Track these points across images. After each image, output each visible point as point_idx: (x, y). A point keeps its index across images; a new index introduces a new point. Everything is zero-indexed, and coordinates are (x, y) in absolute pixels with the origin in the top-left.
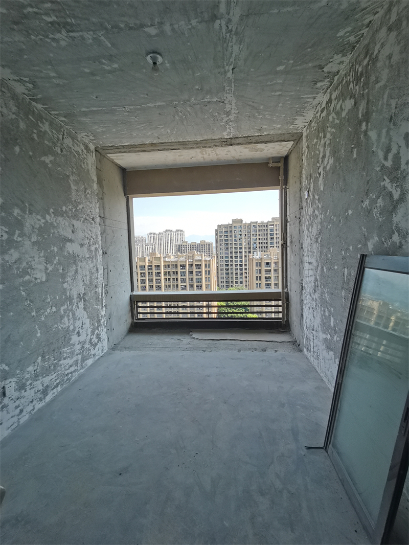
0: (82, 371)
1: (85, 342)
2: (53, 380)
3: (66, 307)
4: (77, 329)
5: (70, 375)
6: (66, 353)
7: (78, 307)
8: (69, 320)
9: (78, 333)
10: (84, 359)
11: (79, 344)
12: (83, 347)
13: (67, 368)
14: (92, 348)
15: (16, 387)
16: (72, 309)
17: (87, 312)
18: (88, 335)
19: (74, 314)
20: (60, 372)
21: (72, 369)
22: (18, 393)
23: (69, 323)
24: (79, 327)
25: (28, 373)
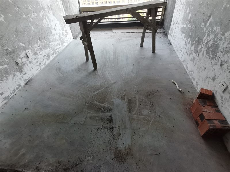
0: (63, 48)
1: (60, 34)
2: (50, 51)
3: (42, 13)
4: (53, 26)
5: (58, 50)
6: (51, 39)
7: (49, 13)
8: (47, 21)
9: (54, 29)
10: (62, 43)
11: (57, 35)
12: (60, 37)
14: (65, 37)
15: (33, 54)
16: (46, 15)
17: (56, 17)
18: (60, 30)
19: (48, 18)
20: (52, 48)
21: (58, 47)
22: (35, 56)
23: (47, 23)
24: (54, 26)
25: (36, 48)
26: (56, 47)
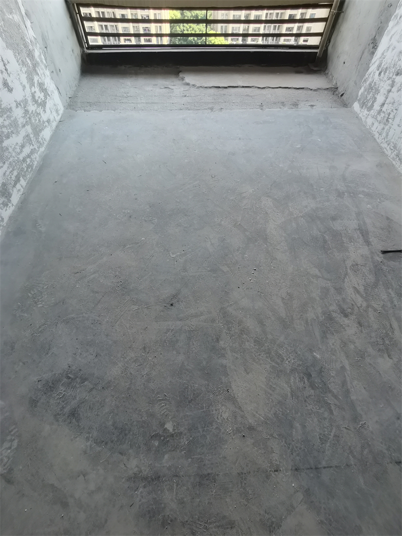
0: (42, 149)
1: (25, 101)
2: (8, 173)
5: (28, 160)
10: (37, 131)
11: (17, 107)
12: (26, 112)
13: (18, 150)
14: (40, 110)
18: (24, 87)
20: (11, 159)
21: (27, 150)
26: (21, 151)
